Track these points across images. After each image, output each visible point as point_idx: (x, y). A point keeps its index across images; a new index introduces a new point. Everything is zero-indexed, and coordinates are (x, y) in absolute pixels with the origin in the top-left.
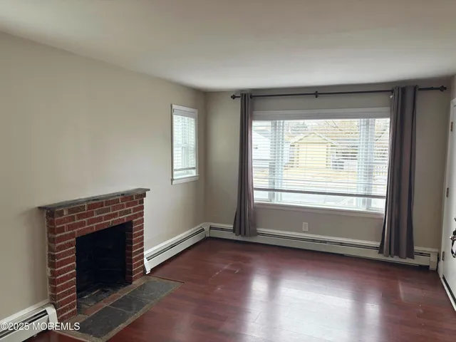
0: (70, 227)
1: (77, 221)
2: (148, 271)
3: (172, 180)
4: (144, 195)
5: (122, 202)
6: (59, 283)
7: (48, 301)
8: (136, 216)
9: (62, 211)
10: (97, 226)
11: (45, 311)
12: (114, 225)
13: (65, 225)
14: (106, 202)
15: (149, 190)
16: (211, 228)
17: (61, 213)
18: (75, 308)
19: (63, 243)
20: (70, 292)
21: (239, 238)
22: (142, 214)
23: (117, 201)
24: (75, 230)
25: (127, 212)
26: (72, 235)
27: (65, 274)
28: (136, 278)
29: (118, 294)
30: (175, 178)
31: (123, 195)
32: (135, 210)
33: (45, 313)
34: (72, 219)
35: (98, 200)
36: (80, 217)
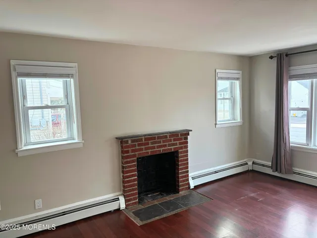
0: (133, 151)
1: (137, 147)
2: (192, 186)
3: (216, 124)
4: (188, 134)
5: (169, 137)
6: (126, 183)
7: (122, 193)
8: (181, 148)
9: (128, 141)
10: (151, 152)
11: (118, 198)
12: (164, 152)
13: (130, 149)
14: (158, 137)
15: (191, 131)
16: (253, 163)
17: (127, 142)
18: (137, 200)
19: (129, 160)
20: (133, 190)
21: (276, 174)
22: (187, 147)
23: (166, 137)
24: (137, 153)
25: (173, 145)
26: (134, 156)
27: (130, 179)
28: (182, 190)
29: (167, 198)
30: (217, 123)
31: (170, 133)
32: (180, 144)
33: (118, 199)
34: (134, 146)
35: (151, 135)
36: (139, 145)
